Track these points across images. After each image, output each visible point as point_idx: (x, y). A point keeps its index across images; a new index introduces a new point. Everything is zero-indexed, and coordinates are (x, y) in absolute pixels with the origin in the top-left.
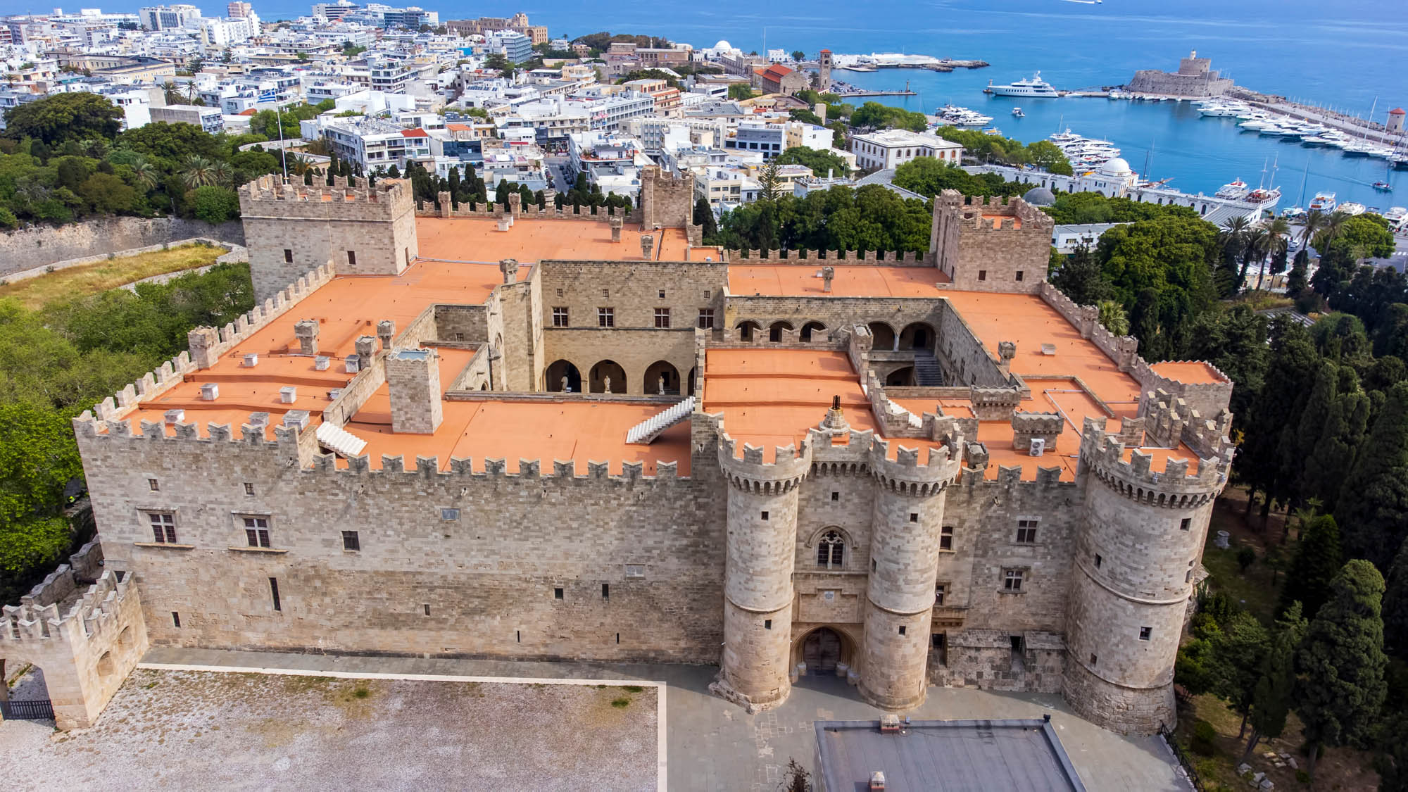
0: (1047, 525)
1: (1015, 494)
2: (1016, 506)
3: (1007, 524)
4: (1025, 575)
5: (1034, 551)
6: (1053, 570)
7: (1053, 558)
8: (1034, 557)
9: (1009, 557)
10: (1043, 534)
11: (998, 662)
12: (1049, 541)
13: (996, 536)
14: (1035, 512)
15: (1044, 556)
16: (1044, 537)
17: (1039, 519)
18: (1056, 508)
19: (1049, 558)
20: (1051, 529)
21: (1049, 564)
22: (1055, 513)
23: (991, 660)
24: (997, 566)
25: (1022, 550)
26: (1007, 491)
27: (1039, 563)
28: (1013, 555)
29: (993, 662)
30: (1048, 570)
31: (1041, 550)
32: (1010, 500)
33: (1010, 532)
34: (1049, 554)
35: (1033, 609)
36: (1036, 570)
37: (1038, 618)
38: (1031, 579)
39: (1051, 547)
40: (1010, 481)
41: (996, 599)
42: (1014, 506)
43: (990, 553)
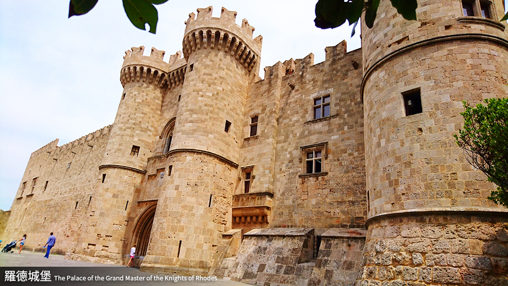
0: (339, 95)
1: (308, 76)
2: (309, 86)
3: (303, 105)
4: (323, 152)
5: (329, 124)
6: (354, 141)
7: (351, 127)
8: (330, 131)
9: (306, 136)
10: (336, 105)
11: (286, 253)
12: (343, 110)
13: (295, 118)
14: (326, 85)
15: (340, 127)
16: (338, 108)
17: (331, 90)
18: (345, 75)
19: (346, 128)
20: (343, 97)
21: (347, 135)
22: (345, 81)
23: (279, 251)
24: (297, 149)
25: (318, 126)
26: (302, 76)
27: (335, 137)
28: (310, 133)
29: (281, 253)
30: (348, 143)
31: (336, 121)
32: (305, 83)
33: (306, 111)
34: (345, 124)
35: (338, 195)
36: (335, 144)
37: (344, 207)
38: (330, 157)
39: (346, 116)
40: (303, 67)
41: (299, 186)
42: (308, 87)
43: (291, 136)
